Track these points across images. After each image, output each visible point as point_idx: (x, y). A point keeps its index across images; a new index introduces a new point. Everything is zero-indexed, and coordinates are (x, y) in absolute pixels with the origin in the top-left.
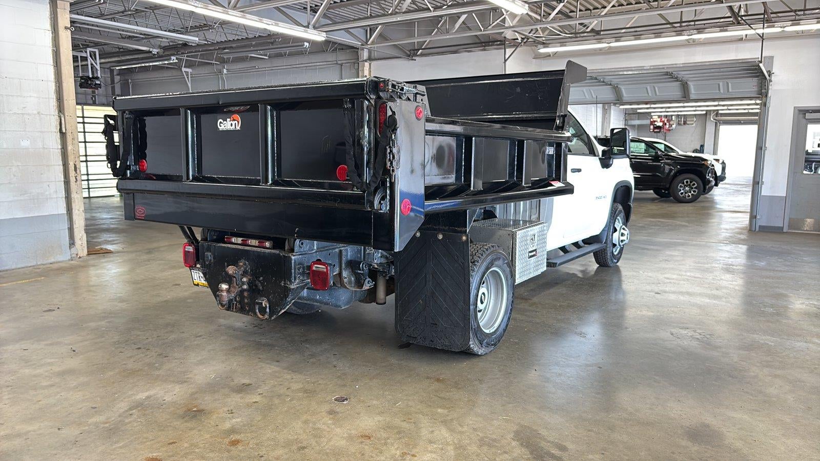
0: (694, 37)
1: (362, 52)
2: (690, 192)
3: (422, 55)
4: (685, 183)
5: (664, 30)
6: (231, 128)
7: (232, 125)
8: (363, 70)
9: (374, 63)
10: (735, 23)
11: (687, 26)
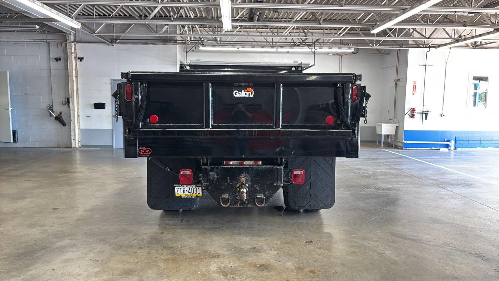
1: (69, 36)
3: (119, 43)
6: (246, 96)
7: (246, 94)
8: (71, 49)
9: (78, 45)
10: (296, 46)
11: (275, 44)
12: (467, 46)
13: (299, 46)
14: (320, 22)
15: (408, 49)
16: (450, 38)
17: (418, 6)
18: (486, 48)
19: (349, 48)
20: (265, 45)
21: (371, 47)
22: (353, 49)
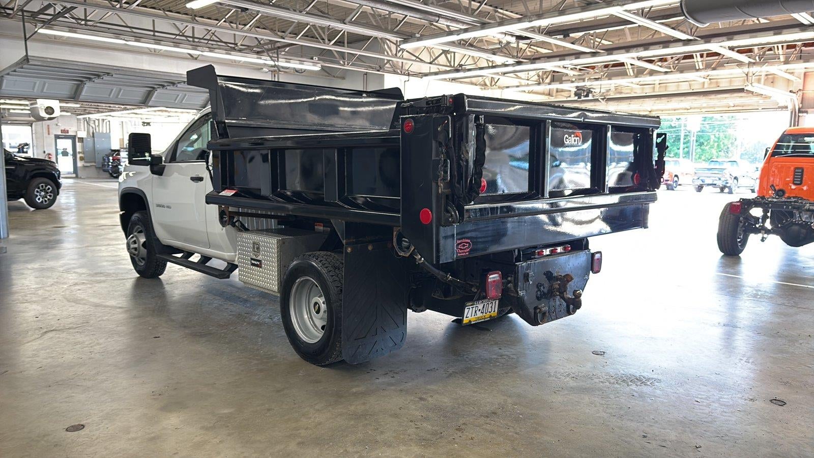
0: (205, 54)
2: (46, 197)
4: (47, 188)
5: (164, 39)
7: (575, 141)
10: (236, 50)
11: (198, 42)
12: (445, 79)
13: (240, 51)
14: (344, 20)
15: (384, 75)
16: (450, 66)
17: (496, 27)
18: (461, 82)
19: (315, 64)
20: (183, 41)
21: (342, 65)
22: (319, 65)
